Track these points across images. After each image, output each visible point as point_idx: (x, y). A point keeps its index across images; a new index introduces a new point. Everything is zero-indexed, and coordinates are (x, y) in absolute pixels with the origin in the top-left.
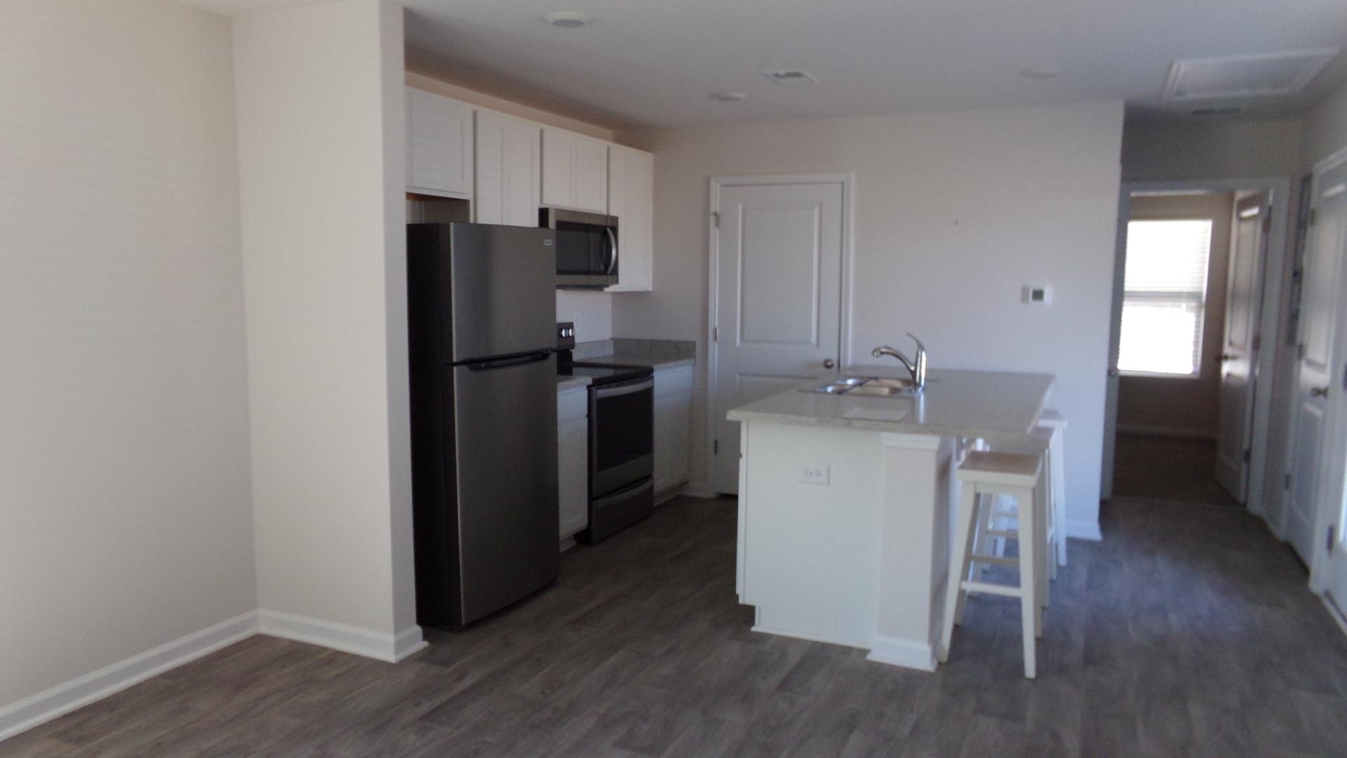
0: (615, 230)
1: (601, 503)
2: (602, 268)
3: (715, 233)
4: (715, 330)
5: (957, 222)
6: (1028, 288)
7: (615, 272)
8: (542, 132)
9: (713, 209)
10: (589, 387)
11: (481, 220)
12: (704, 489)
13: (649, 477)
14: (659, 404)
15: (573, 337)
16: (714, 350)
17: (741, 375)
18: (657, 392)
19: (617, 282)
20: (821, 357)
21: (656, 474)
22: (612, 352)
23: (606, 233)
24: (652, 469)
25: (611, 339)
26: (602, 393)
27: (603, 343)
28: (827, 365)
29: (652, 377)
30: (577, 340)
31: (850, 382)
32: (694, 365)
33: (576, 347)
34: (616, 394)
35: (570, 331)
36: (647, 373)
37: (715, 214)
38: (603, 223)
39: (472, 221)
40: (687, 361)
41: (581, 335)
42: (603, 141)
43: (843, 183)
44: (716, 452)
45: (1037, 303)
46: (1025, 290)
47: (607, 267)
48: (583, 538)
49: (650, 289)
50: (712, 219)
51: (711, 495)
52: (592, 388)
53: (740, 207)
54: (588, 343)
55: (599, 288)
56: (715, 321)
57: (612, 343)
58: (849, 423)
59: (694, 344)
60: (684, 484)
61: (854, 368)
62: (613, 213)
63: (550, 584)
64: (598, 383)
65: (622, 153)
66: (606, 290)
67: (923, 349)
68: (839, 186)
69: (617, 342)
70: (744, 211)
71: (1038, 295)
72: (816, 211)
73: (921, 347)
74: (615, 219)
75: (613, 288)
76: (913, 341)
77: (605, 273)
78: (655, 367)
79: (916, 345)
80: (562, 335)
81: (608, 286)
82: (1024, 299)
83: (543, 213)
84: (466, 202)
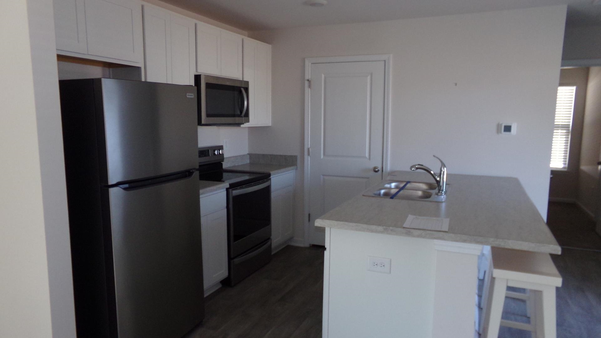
0: (247, 90)
1: (237, 260)
2: (239, 113)
3: (308, 91)
4: (309, 149)
5: (456, 84)
6: (501, 125)
7: (247, 115)
8: (196, 25)
9: (307, 78)
10: (227, 190)
11: (149, 80)
12: (302, 242)
13: (269, 239)
14: (274, 195)
15: (223, 154)
16: (308, 160)
17: (323, 175)
18: (273, 188)
19: (248, 121)
20: (372, 166)
21: (272, 237)
22: (248, 161)
23: (241, 92)
24: (271, 235)
25: (248, 154)
26: (236, 192)
27: (242, 157)
28: (375, 170)
29: (270, 179)
30: (225, 156)
31: (393, 185)
32: (296, 169)
33: (225, 160)
34: (246, 192)
35: (221, 151)
36: (267, 177)
37: (308, 80)
38: (238, 85)
39: (143, 80)
40: (292, 168)
41: (227, 153)
42: (239, 35)
43: (385, 61)
44: (309, 220)
45: (507, 133)
46: (499, 126)
47: (241, 112)
48: (226, 283)
49: (270, 124)
50: (307, 83)
51: (307, 245)
52: (229, 190)
53: (323, 76)
54: (234, 157)
55: (238, 125)
56: (308, 143)
57: (248, 156)
58: (409, 232)
59: (296, 157)
60: (291, 239)
61: (392, 173)
62: (245, 79)
63: (198, 325)
64: (233, 186)
65: (252, 44)
66: (242, 126)
67: (445, 166)
68: (383, 62)
69: (251, 155)
70: (325, 78)
71: (508, 129)
72: (369, 78)
73: (443, 165)
74: (247, 83)
75: (246, 125)
76: (439, 161)
77: (240, 116)
78: (272, 173)
79: (440, 164)
80: (215, 154)
81: (243, 124)
82: (498, 131)
83: (197, 78)
84: (139, 68)
